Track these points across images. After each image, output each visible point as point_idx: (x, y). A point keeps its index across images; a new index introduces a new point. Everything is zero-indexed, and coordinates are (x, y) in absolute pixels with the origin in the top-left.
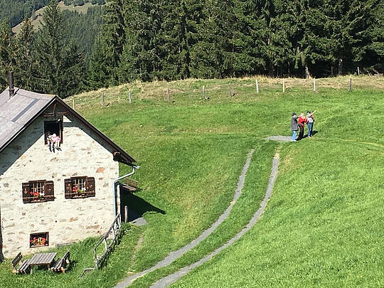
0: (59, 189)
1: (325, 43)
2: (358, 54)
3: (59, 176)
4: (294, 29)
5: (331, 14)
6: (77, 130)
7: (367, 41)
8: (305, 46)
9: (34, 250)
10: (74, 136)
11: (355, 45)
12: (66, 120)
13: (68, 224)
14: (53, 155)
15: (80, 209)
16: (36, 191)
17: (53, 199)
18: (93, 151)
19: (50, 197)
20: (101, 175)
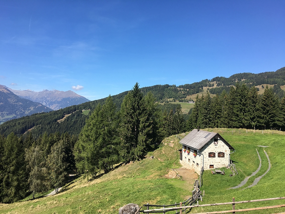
0: (217, 155)
1: (262, 121)
2: (271, 124)
3: (217, 152)
4: (252, 117)
5: (263, 113)
6: (221, 141)
7: (274, 121)
8: (255, 121)
9: (210, 169)
10: (220, 142)
11: (270, 122)
12: (219, 138)
13: (218, 163)
14: (216, 147)
15: (221, 160)
16: (212, 155)
17: (215, 157)
18: (224, 146)
19: (214, 156)
20: (226, 152)
